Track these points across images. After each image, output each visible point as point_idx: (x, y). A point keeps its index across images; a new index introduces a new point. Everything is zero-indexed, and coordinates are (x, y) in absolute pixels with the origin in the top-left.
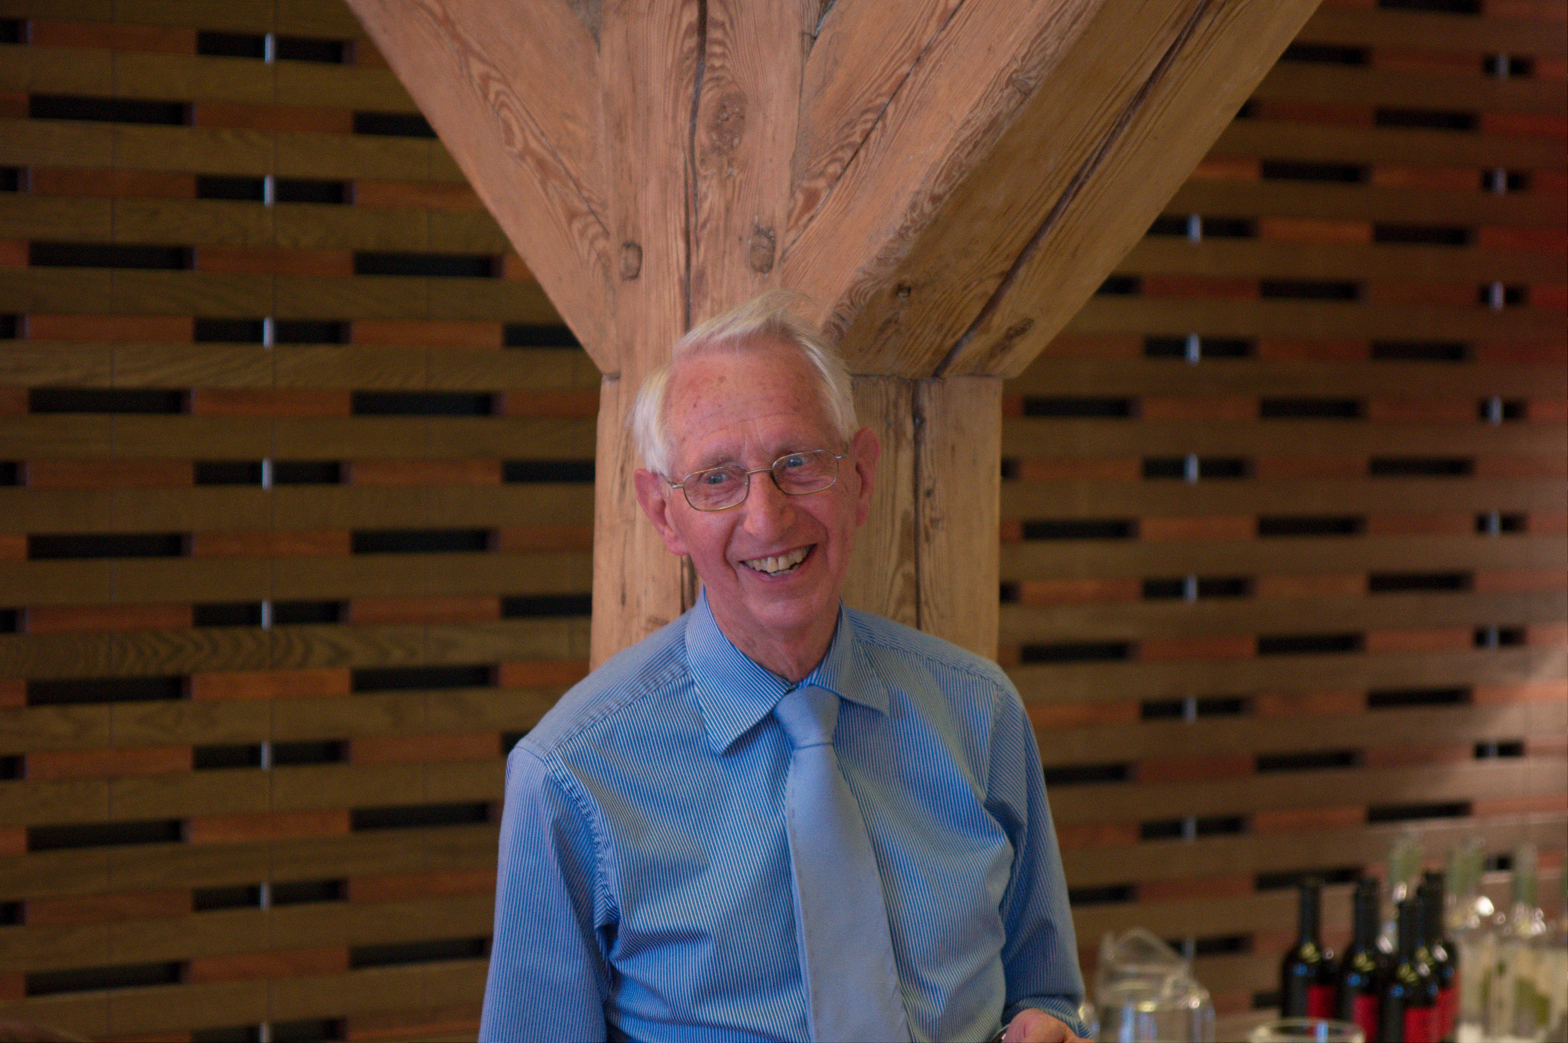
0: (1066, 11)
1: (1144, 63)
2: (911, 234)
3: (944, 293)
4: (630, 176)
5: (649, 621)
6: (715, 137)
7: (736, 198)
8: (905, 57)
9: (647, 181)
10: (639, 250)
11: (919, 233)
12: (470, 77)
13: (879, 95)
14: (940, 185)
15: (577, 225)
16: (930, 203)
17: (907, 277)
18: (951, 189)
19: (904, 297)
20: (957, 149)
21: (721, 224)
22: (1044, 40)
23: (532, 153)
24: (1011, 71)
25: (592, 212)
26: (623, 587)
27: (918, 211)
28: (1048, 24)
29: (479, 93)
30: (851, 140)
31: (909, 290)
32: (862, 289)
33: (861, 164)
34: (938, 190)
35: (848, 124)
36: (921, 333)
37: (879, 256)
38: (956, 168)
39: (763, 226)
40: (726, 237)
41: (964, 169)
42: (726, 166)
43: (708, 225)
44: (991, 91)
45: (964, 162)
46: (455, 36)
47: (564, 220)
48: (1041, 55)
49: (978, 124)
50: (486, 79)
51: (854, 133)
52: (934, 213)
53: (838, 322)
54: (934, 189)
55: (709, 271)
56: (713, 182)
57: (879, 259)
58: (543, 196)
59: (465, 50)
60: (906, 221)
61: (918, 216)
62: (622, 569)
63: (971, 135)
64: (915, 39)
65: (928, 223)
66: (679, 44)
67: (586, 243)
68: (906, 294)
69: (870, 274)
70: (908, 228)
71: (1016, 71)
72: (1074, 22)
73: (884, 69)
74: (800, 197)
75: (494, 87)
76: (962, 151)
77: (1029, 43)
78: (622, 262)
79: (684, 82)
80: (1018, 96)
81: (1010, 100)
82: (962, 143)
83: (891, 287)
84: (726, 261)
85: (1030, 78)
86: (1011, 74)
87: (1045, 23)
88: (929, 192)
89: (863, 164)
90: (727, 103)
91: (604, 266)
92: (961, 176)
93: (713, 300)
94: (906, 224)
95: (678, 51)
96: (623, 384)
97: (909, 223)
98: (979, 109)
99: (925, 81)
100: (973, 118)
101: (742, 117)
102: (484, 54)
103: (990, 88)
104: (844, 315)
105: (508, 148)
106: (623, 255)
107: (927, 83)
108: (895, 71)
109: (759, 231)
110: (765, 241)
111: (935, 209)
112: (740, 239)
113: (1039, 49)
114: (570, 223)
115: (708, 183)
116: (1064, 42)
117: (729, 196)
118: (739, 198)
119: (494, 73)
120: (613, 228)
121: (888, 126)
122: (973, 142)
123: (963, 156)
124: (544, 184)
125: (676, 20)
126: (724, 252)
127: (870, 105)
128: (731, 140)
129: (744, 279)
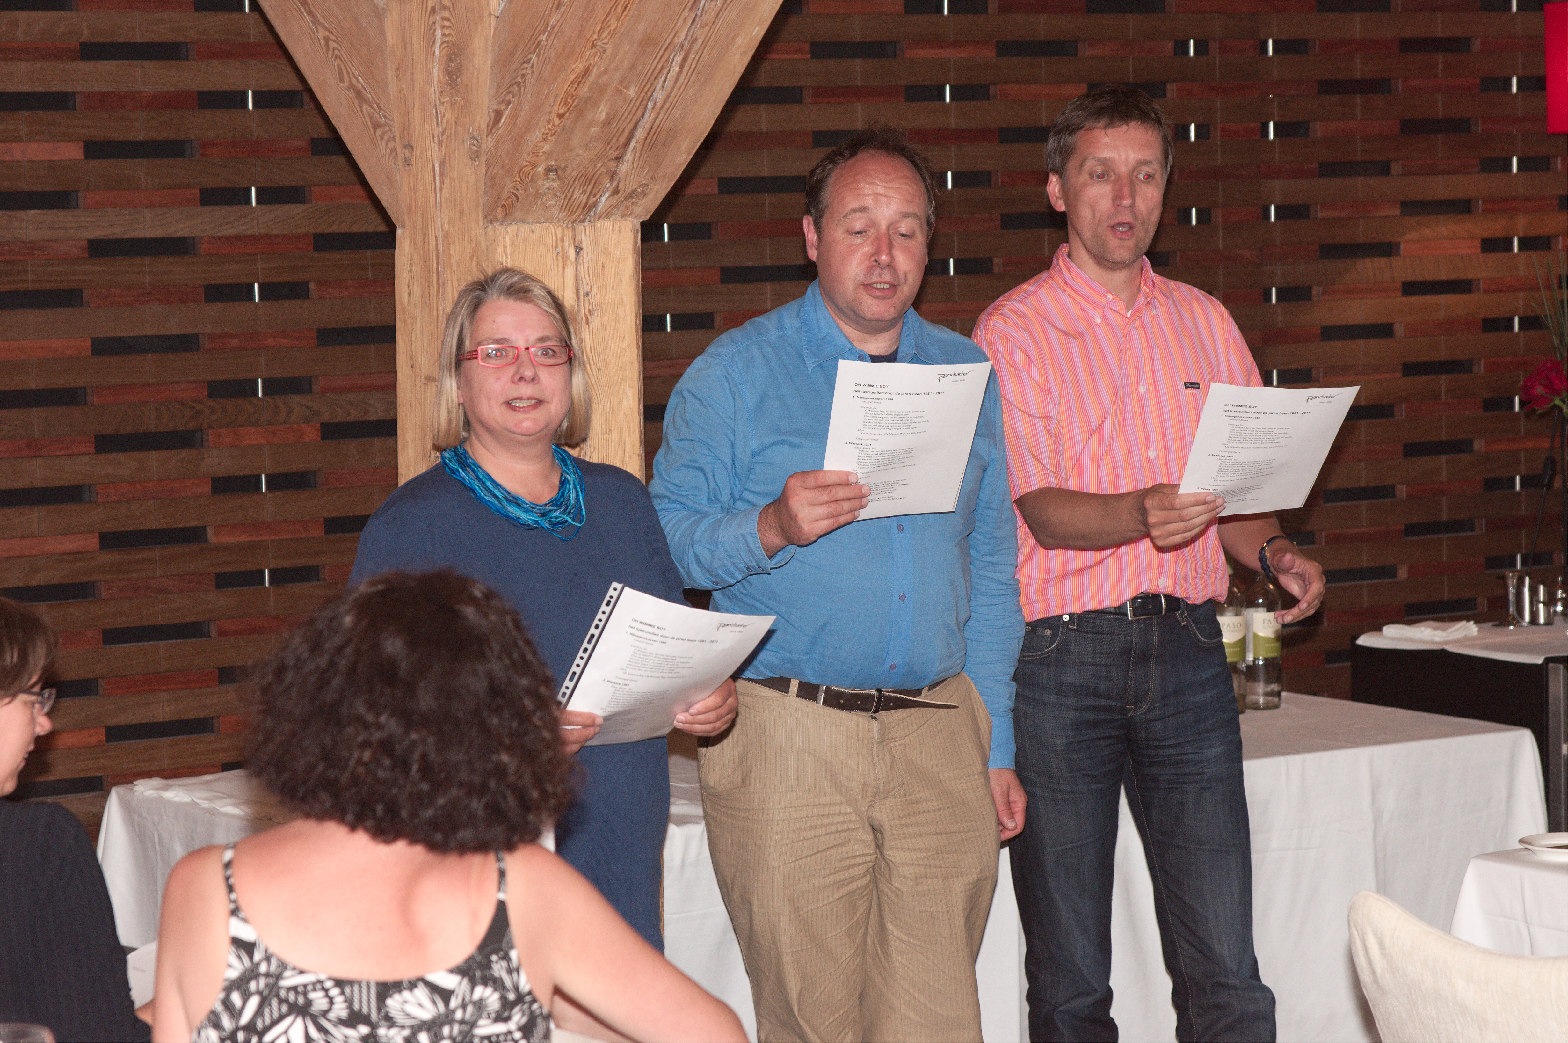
1: (677, 32)
2: (549, 138)
3: (580, 172)
5: (425, 378)
6: (447, 78)
8: (541, 30)
9: (414, 105)
10: (412, 148)
12: (319, 39)
13: (530, 53)
14: (562, 108)
15: (379, 132)
16: (558, 119)
17: (552, 163)
18: (568, 109)
20: (569, 86)
21: (453, 132)
22: (609, 21)
24: (593, 40)
25: (388, 125)
29: (324, 49)
30: (516, 80)
31: (556, 170)
32: (526, 172)
35: (515, 71)
36: (572, 196)
38: (570, 97)
39: (475, 133)
40: (455, 140)
41: (574, 98)
42: (454, 96)
43: (446, 133)
44: (584, 51)
45: (574, 94)
47: (371, 129)
48: (608, 30)
49: (579, 71)
50: (327, 39)
51: (518, 76)
52: (561, 125)
53: (515, 191)
54: (559, 110)
55: (447, 161)
56: (448, 106)
57: (533, 153)
58: (361, 114)
59: (316, 22)
60: (546, 130)
61: (552, 126)
63: (576, 78)
64: (546, 19)
65: (558, 130)
66: (427, 21)
67: (384, 143)
68: (555, 173)
69: (529, 162)
72: (624, 10)
73: (530, 39)
74: (493, 116)
75: (332, 45)
76: (572, 87)
77: (601, 23)
78: (403, 155)
79: (431, 44)
82: (572, 82)
83: (543, 169)
84: (456, 154)
85: (604, 44)
87: (608, 11)
88: (556, 112)
89: (523, 95)
91: (394, 157)
92: (573, 102)
93: (450, 178)
95: (426, 24)
96: (407, 231)
98: (578, 62)
100: (575, 68)
101: (462, 66)
102: (327, 25)
104: (519, 188)
105: (341, 84)
106: (403, 151)
107: (552, 46)
108: (537, 39)
109: (473, 136)
110: (475, 142)
111: (561, 122)
112: (463, 141)
113: (606, 26)
114: (375, 130)
115: (445, 107)
116: (620, 22)
117: (456, 116)
118: (461, 116)
119: (331, 37)
120: (398, 135)
121: (534, 71)
122: (577, 82)
123: (572, 90)
124: (361, 107)
126: (455, 149)
127: (525, 59)
128: (456, 80)
129: (466, 166)
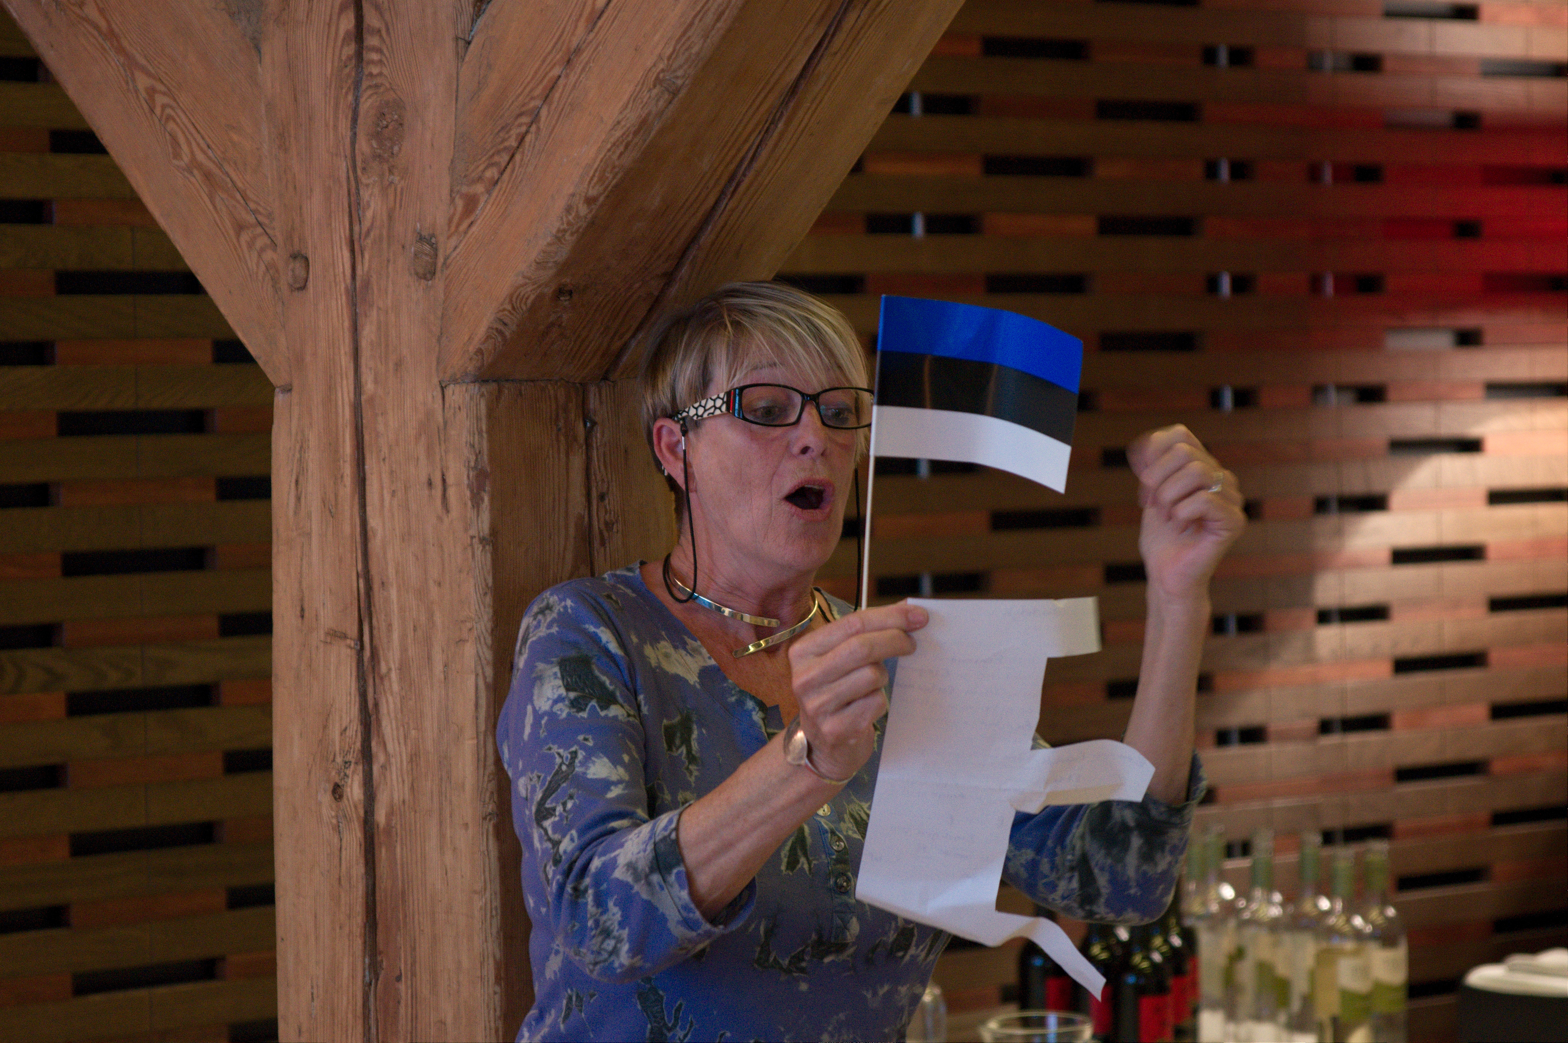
0: (709, 9)
1: (792, 60)
2: (568, 236)
3: (606, 296)
4: (295, 188)
5: (327, 634)
6: (375, 145)
7: (398, 206)
8: (555, 60)
9: (311, 190)
10: (306, 259)
11: (576, 235)
12: (137, 91)
13: (532, 98)
14: (593, 188)
15: (245, 237)
16: (586, 205)
17: (567, 280)
18: (605, 190)
19: (566, 300)
20: (609, 150)
21: (385, 233)
22: (689, 38)
23: (200, 166)
24: (658, 71)
25: (260, 224)
26: (302, 600)
27: (573, 214)
28: (691, 24)
29: (145, 106)
30: (506, 144)
31: (570, 293)
32: (522, 294)
33: (517, 168)
34: (592, 192)
35: (503, 128)
36: (587, 336)
37: (537, 260)
38: (609, 169)
39: (425, 233)
40: (389, 245)
41: (616, 170)
42: (387, 174)
43: (372, 234)
44: (639, 92)
45: (617, 163)
46: (121, 50)
47: (231, 232)
48: (687, 54)
49: (628, 125)
50: (151, 92)
51: (510, 137)
52: (590, 216)
53: (500, 327)
54: (588, 190)
55: (374, 279)
56: (375, 190)
57: (538, 263)
58: (211, 207)
59: (131, 63)
60: (563, 224)
61: (574, 218)
62: (300, 583)
63: (622, 136)
64: (564, 40)
65: (584, 225)
66: (337, 53)
67: (255, 255)
68: (568, 298)
69: (529, 279)
70: (565, 231)
71: (663, 70)
72: (718, 20)
73: (536, 73)
74: (460, 203)
75: (160, 100)
76: (614, 152)
77: (673, 43)
78: (290, 273)
79: (344, 91)
80: (666, 96)
81: (658, 100)
82: (614, 144)
83: (552, 290)
84: (390, 269)
85: (677, 77)
86: (659, 73)
87: (688, 21)
88: (583, 194)
89: (519, 167)
90: (386, 110)
91: (272, 278)
92: (614, 178)
93: (379, 309)
94: (562, 227)
95: (336, 59)
96: (295, 396)
97: (565, 226)
98: (628, 110)
99: (576, 83)
100: (622, 119)
101: (401, 124)
102: (151, 69)
103: (638, 89)
104: (507, 321)
105: (175, 162)
106: (291, 266)
107: (577, 85)
108: (546, 74)
109: (421, 239)
110: (427, 248)
111: (591, 211)
112: (403, 247)
113: (684, 48)
114: (238, 235)
115: (370, 191)
116: (709, 41)
117: (391, 204)
118: (401, 206)
119: (160, 87)
120: (280, 240)
121: (542, 127)
122: (624, 143)
123: (615, 157)
124: (212, 197)
125: (333, 29)
126: (388, 261)
127: (524, 109)
128: (391, 147)
129: (408, 287)
